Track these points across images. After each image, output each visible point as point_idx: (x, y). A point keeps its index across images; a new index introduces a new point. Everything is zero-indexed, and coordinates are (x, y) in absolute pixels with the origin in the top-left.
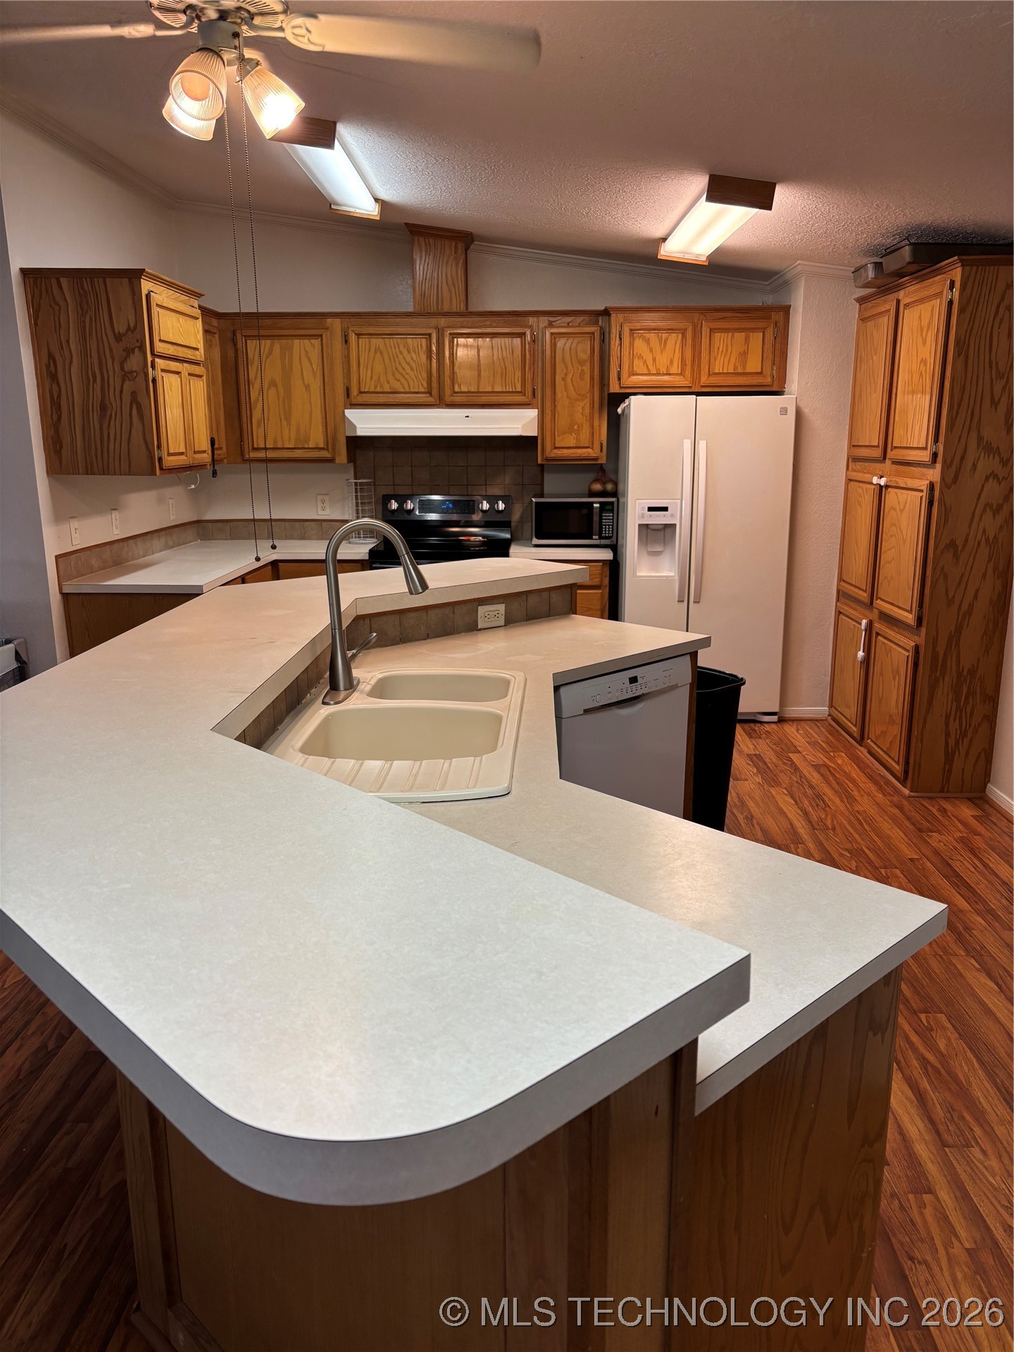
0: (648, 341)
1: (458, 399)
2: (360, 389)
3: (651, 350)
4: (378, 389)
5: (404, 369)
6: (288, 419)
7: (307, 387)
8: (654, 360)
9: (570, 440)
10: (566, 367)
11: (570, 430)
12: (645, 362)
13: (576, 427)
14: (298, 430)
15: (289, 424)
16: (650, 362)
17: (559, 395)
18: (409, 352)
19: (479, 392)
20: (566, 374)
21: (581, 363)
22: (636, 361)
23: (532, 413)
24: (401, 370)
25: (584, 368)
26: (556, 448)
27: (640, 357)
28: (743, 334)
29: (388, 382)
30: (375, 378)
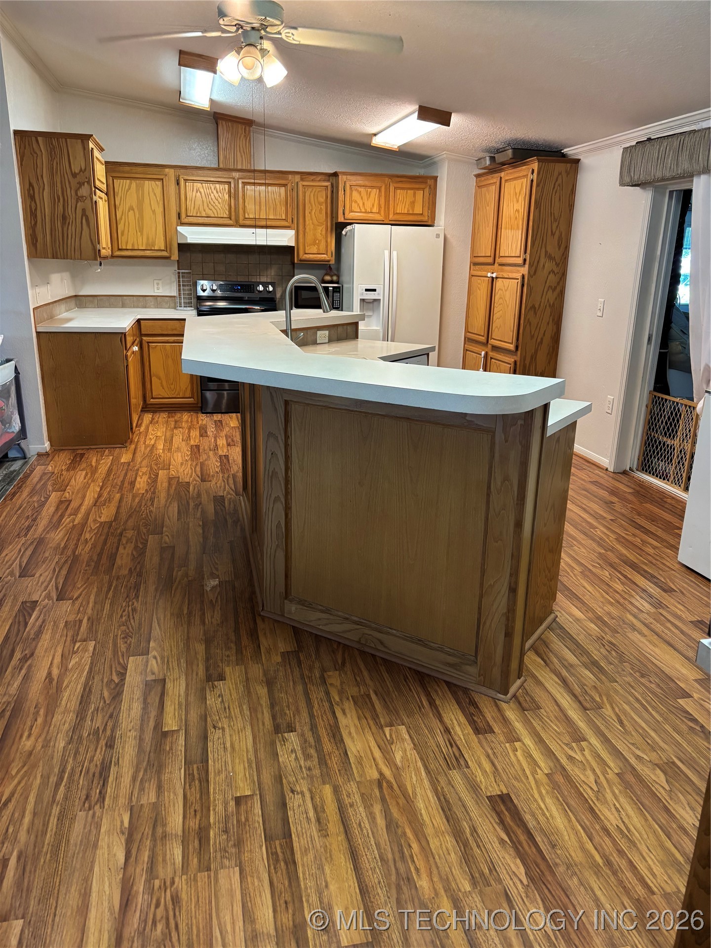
0: (360, 193)
1: (248, 222)
2: (187, 214)
3: (362, 198)
4: (198, 215)
5: (214, 203)
6: (141, 232)
7: (154, 212)
8: (364, 204)
9: (314, 249)
10: (312, 206)
11: (314, 244)
12: (358, 205)
13: (317, 242)
14: (148, 239)
15: (142, 234)
16: (361, 205)
17: (307, 223)
18: (217, 192)
19: (260, 219)
20: (311, 210)
21: (320, 204)
22: (353, 204)
23: (291, 233)
24: (212, 203)
25: (322, 207)
26: (306, 254)
27: (356, 202)
28: (412, 191)
29: (205, 211)
30: (196, 207)
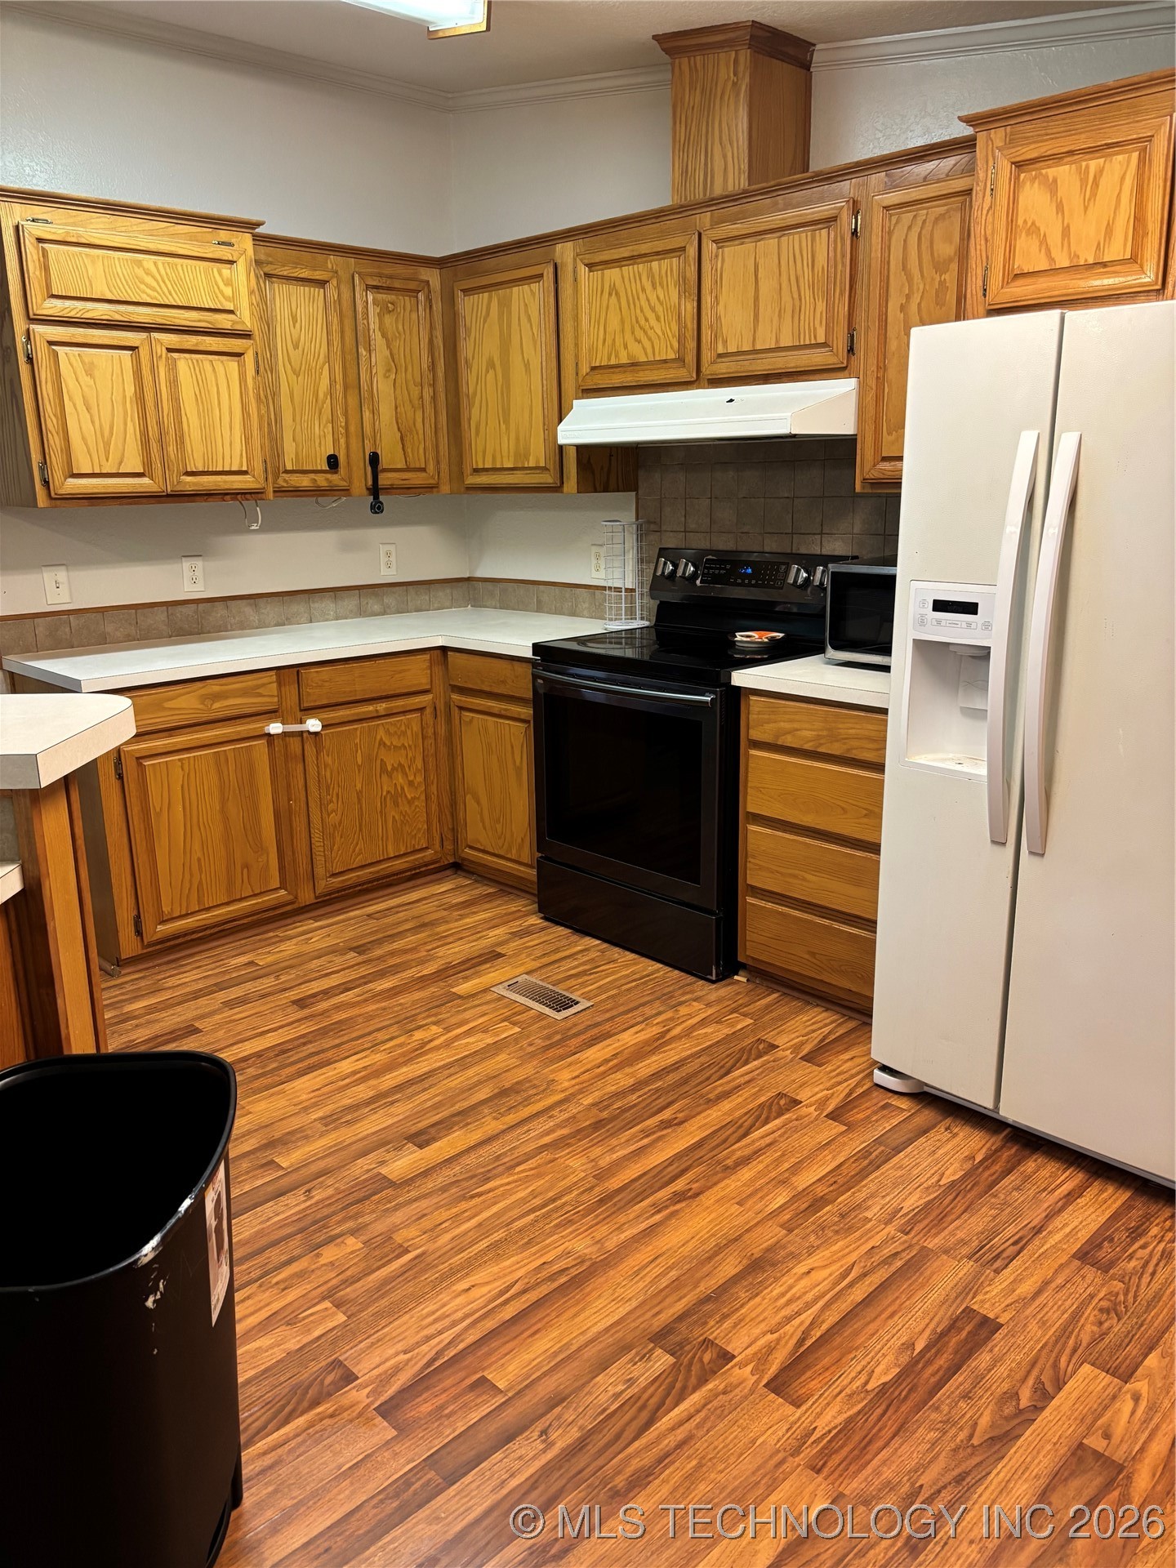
0: (1052, 187)
1: (724, 368)
2: (589, 363)
3: (1060, 208)
4: (613, 362)
5: (647, 320)
6: (507, 422)
7: (527, 365)
8: (1066, 232)
10: (910, 279)
12: (1043, 240)
14: (517, 439)
15: (508, 428)
16: (1055, 237)
18: (654, 287)
19: (755, 352)
21: (940, 267)
22: (1022, 242)
23: (846, 387)
24: (642, 322)
25: (946, 277)
26: (884, 459)
27: (1033, 229)
29: (626, 347)
30: (609, 341)
